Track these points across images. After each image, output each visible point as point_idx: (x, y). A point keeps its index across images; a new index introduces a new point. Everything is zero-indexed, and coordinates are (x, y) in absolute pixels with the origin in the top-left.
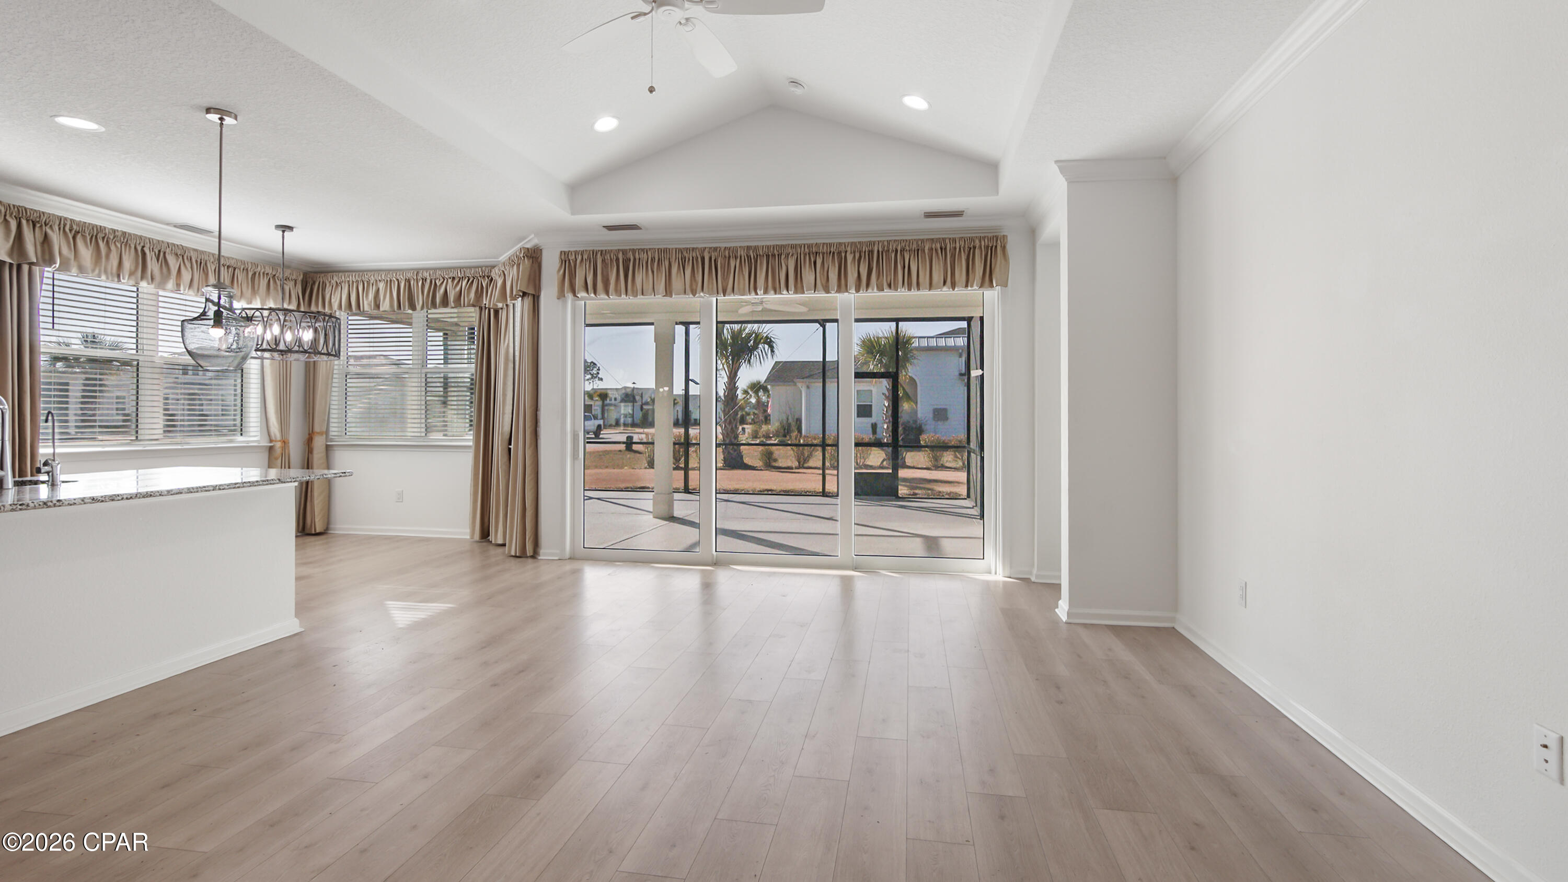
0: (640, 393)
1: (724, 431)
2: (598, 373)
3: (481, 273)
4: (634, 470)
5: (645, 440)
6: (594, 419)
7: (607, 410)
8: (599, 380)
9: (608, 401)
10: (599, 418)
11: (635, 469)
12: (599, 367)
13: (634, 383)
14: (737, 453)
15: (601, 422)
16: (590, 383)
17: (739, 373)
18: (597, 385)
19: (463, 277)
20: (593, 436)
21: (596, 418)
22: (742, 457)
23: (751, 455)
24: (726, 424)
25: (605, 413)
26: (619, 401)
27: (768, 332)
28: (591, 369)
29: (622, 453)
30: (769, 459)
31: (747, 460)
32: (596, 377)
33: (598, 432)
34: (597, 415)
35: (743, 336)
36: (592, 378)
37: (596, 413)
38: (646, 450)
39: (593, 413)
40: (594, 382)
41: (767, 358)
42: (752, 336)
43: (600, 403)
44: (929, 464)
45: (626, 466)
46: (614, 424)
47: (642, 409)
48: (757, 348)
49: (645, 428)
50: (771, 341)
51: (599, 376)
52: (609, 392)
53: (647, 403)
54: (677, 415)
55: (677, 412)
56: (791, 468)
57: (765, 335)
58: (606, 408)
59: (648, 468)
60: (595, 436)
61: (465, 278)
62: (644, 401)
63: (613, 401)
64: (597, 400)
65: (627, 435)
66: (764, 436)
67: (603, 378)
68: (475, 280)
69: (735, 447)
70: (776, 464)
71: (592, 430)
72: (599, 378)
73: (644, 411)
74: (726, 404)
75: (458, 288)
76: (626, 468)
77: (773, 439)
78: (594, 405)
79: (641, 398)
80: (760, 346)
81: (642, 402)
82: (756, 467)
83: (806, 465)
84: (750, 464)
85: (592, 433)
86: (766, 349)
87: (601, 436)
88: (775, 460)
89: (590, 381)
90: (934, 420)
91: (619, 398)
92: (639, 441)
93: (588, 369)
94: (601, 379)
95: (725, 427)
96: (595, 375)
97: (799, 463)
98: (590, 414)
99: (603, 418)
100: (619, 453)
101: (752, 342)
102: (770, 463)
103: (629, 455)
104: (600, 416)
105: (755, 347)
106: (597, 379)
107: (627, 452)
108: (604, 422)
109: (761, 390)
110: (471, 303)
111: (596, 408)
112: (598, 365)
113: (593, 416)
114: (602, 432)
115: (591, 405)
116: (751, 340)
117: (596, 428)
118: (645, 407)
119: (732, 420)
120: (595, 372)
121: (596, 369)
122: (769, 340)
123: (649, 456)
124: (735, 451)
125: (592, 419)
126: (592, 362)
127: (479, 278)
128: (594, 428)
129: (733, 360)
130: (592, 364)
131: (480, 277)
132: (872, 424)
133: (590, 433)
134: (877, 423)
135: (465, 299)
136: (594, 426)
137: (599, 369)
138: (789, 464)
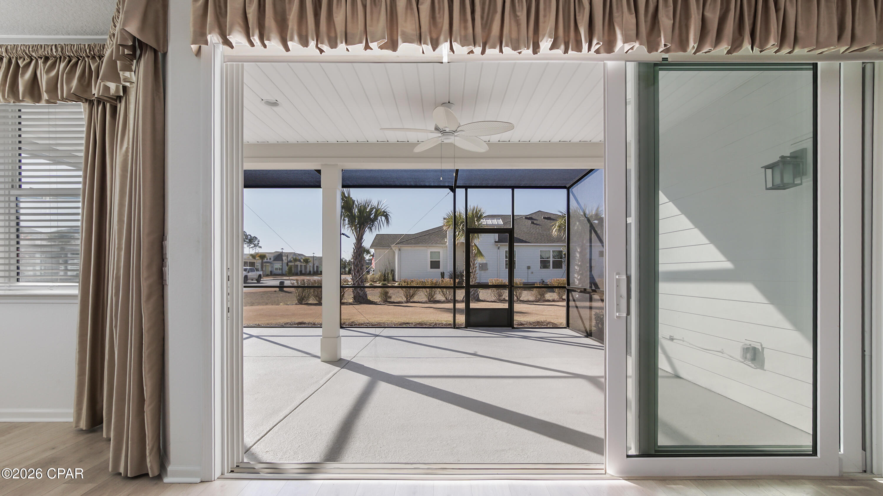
0: (287, 255)
1: (354, 278)
2: (258, 243)
3: (88, 51)
4: (287, 306)
5: (296, 284)
6: (257, 271)
7: (265, 266)
8: (259, 248)
9: (265, 260)
10: (259, 270)
11: (289, 305)
12: (259, 240)
13: (282, 249)
14: (364, 292)
15: (261, 273)
16: (253, 249)
17: (364, 237)
18: (258, 251)
19: (60, 57)
20: (256, 282)
21: (257, 270)
22: (366, 295)
23: (373, 295)
24: (355, 272)
25: (263, 268)
26: (273, 260)
27: (385, 208)
28: (254, 241)
29: (276, 293)
30: (386, 296)
31: (370, 297)
32: (257, 246)
33: (259, 279)
34: (259, 268)
35: (368, 210)
36: (254, 246)
37: (258, 267)
38: (297, 291)
39: (255, 267)
40: (256, 249)
41: (384, 226)
42: (373, 211)
43: (260, 261)
44: (493, 299)
45: (281, 303)
46: (269, 274)
47: (287, 265)
48: (377, 219)
49: (291, 276)
50: (387, 214)
51: (259, 245)
52: (267, 255)
53: (291, 261)
54: (310, 269)
55: (310, 267)
56: (402, 303)
57: (383, 210)
58: (264, 264)
59: (298, 304)
60: (257, 281)
61: (65, 58)
62: (288, 260)
63: (269, 260)
64: (258, 259)
65: (280, 281)
66: (371, 281)
67: (261, 246)
68: (80, 62)
69: (362, 289)
70: (392, 300)
71: (255, 278)
72: (259, 246)
73: (289, 266)
74: (355, 258)
75: (53, 73)
76: (281, 304)
77: (378, 282)
78: (256, 262)
79: (287, 258)
80: (379, 218)
81: (288, 261)
82: (377, 302)
83: (411, 300)
84: (371, 299)
85: (255, 280)
86: (383, 220)
87: (261, 282)
88: (390, 297)
89: (253, 248)
90: (480, 270)
91: (272, 259)
92: (291, 285)
93: (252, 241)
94: (261, 247)
95: (354, 275)
96: (257, 245)
97: (407, 299)
98: (254, 268)
99: (262, 270)
100: (275, 292)
101: (373, 215)
102: (386, 300)
103: (282, 294)
104: (260, 269)
105: (376, 218)
106: (258, 247)
107: (280, 292)
108: (263, 273)
109: (365, 253)
110: (72, 92)
111: (258, 264)
112: (259, 239)
113: (255, 268)
114: (261, 279)
115: (255, 262)
116: (373, 214)
117: (257, 276)
118: (290, 264)
119: (359, 269)
120: (257, 243)
121: (257, 241)
122: (385, 214)
123: (298, 295)
124: (362, 291)
125: (255, 271)
126: (255, 237)
127: (86, 59)
128: (256, 277)
129: (360, 228)
130: (255, 238)
131: (88, 57)
132: (441, 273)
133: (254, 280)
134: (444, 272)
135: (64, 89)
136: (257, 275)
137: (259, 241)
138: (399, 300)
